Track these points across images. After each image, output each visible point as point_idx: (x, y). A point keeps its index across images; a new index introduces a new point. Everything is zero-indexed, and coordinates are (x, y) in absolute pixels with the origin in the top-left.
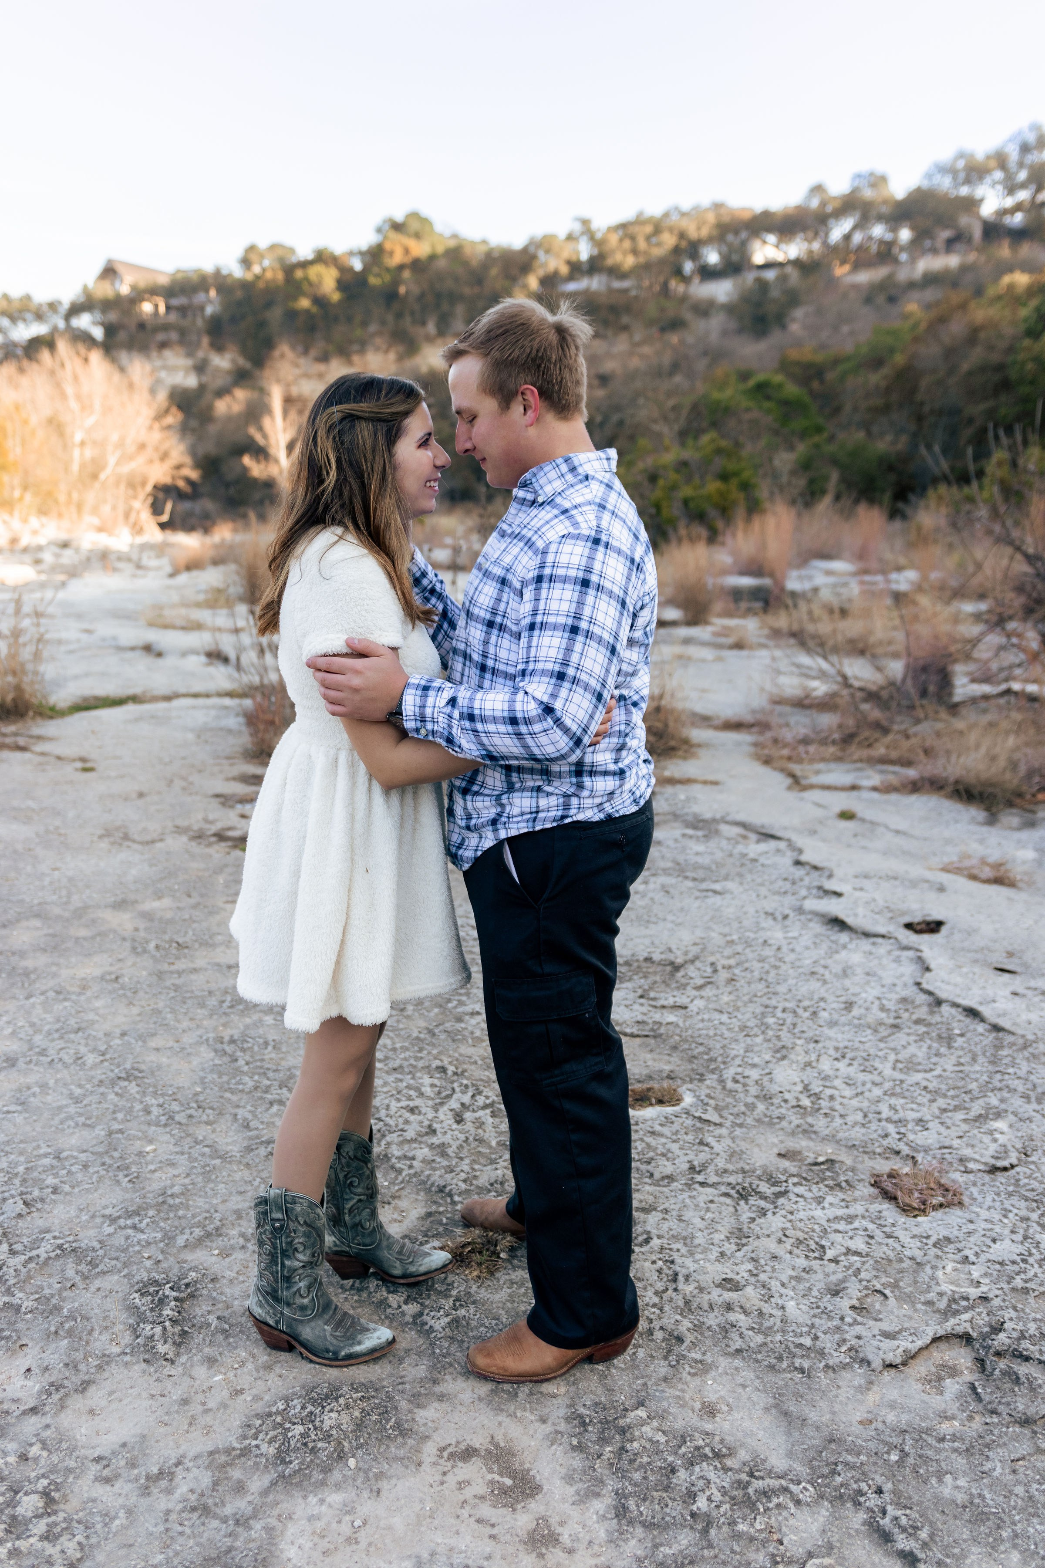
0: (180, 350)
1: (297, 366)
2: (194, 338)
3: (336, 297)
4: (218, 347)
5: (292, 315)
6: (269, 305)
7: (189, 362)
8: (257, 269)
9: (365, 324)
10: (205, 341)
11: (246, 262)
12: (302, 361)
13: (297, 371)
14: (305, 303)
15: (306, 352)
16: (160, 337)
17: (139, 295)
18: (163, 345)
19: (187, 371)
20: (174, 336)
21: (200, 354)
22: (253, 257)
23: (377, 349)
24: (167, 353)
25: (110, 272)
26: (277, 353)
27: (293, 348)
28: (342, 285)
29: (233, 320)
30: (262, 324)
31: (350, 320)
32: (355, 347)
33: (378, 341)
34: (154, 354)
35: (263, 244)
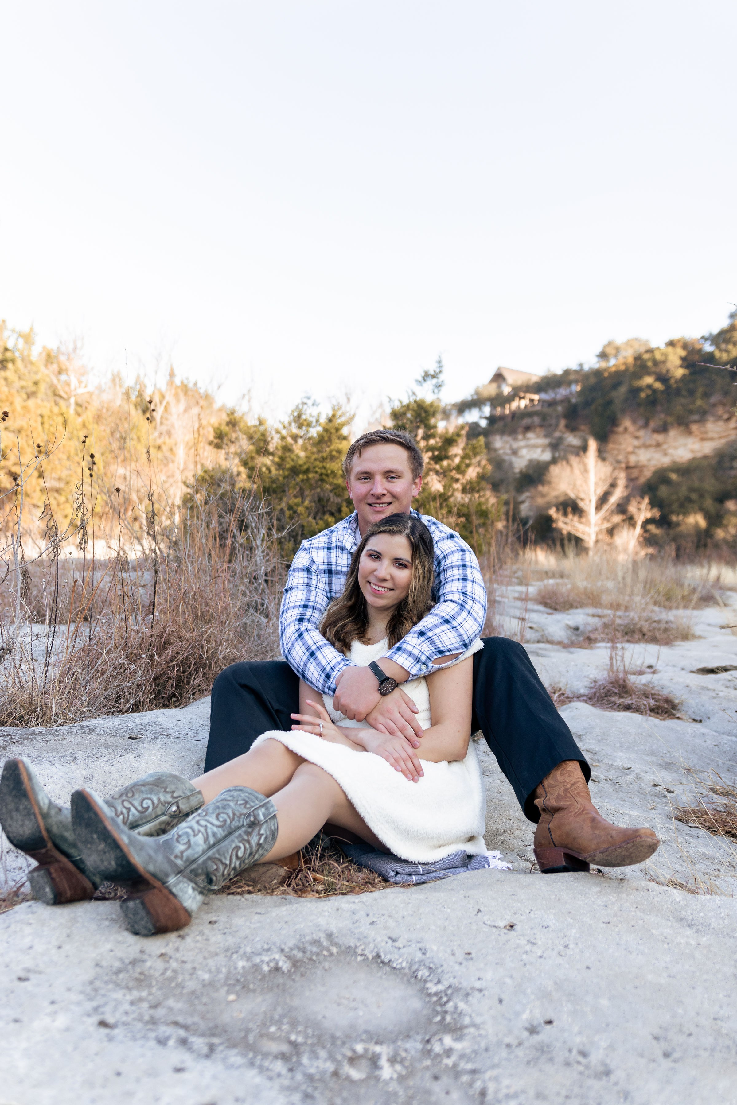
0: (541, 432)
1: (637, 438)
2: (553, 421)
3: (679, 373)
4: (572, 428)
5: (635, 391)
6: (616, 385)
7: (547, 441)
8: (613, 362)
9: (706, 395)
10: (563, 422)
11: (603, 355)
12: (641, 433)
13: (636, 443)
14: (649, 380)
15: (646, 425)
16: (526, 421)
17: (517, 392)
18: (528, 429)
19: (544, 448)
20: (536, 420)
21: (557, 434)
22: (610, 351)
23: (719, 418)
24: (530, 435)
25: (499, 377)
26: (621, 429)
27: (634, 422)
28: (687, 362)
29: (587, 404)
30: (609, 403)
31: (692, 393)
32: (696, 417)
33: (720, 410)
34: (520, 437)
35: (620, 340)
